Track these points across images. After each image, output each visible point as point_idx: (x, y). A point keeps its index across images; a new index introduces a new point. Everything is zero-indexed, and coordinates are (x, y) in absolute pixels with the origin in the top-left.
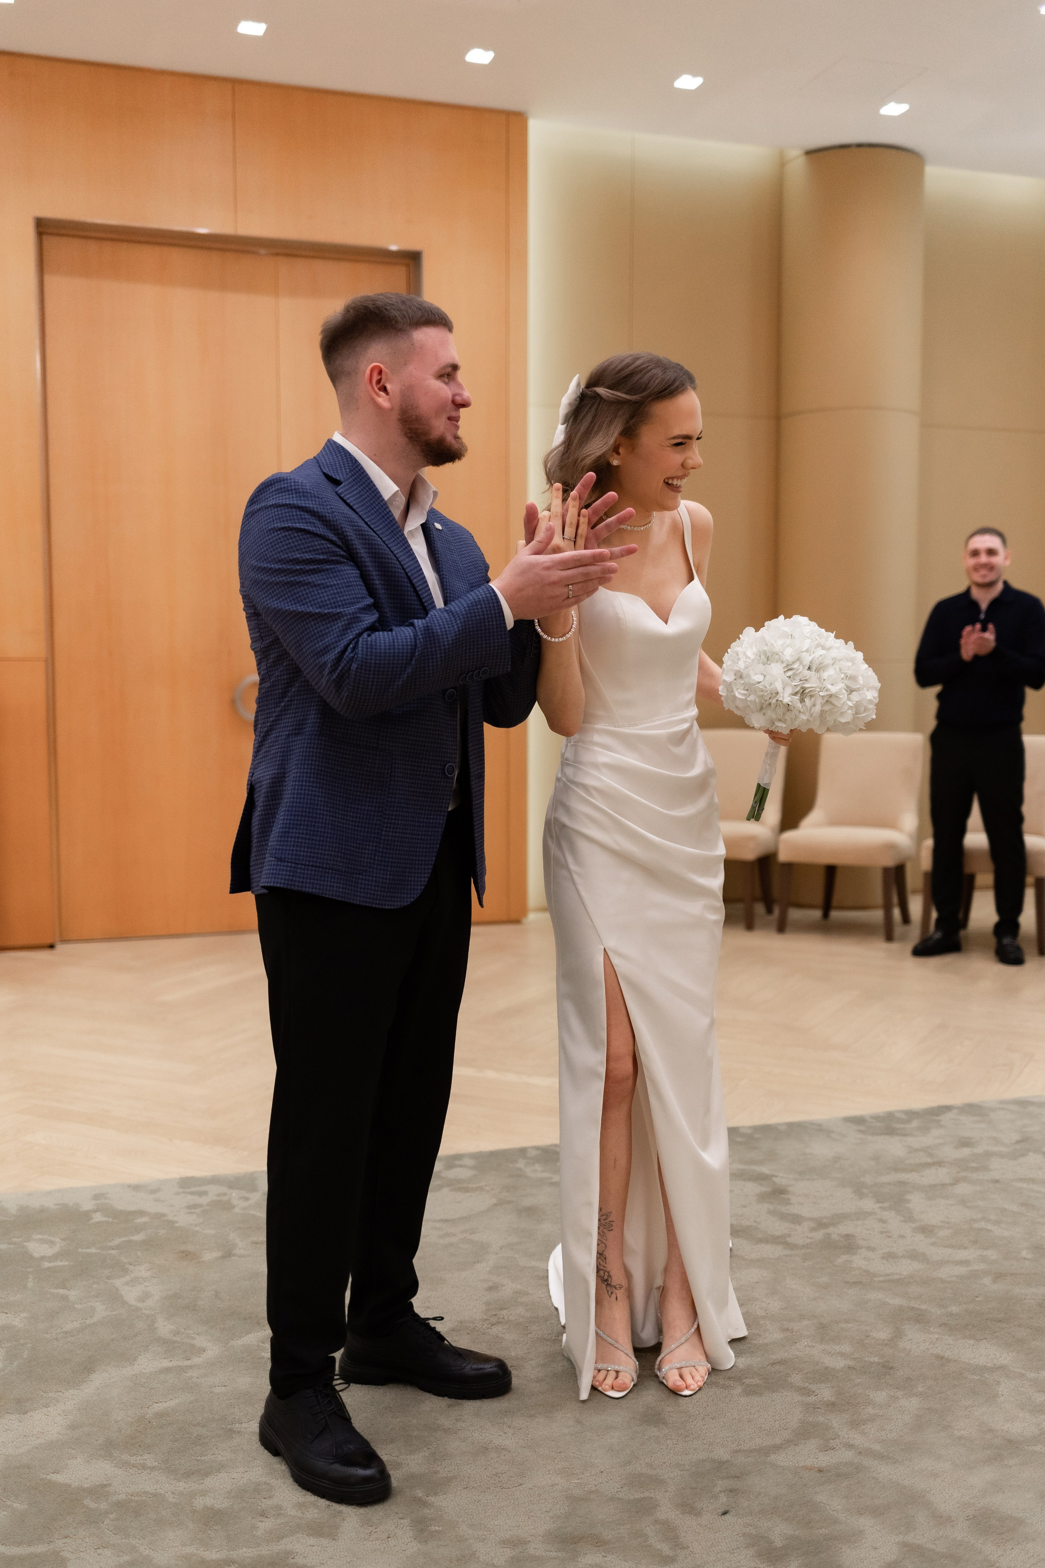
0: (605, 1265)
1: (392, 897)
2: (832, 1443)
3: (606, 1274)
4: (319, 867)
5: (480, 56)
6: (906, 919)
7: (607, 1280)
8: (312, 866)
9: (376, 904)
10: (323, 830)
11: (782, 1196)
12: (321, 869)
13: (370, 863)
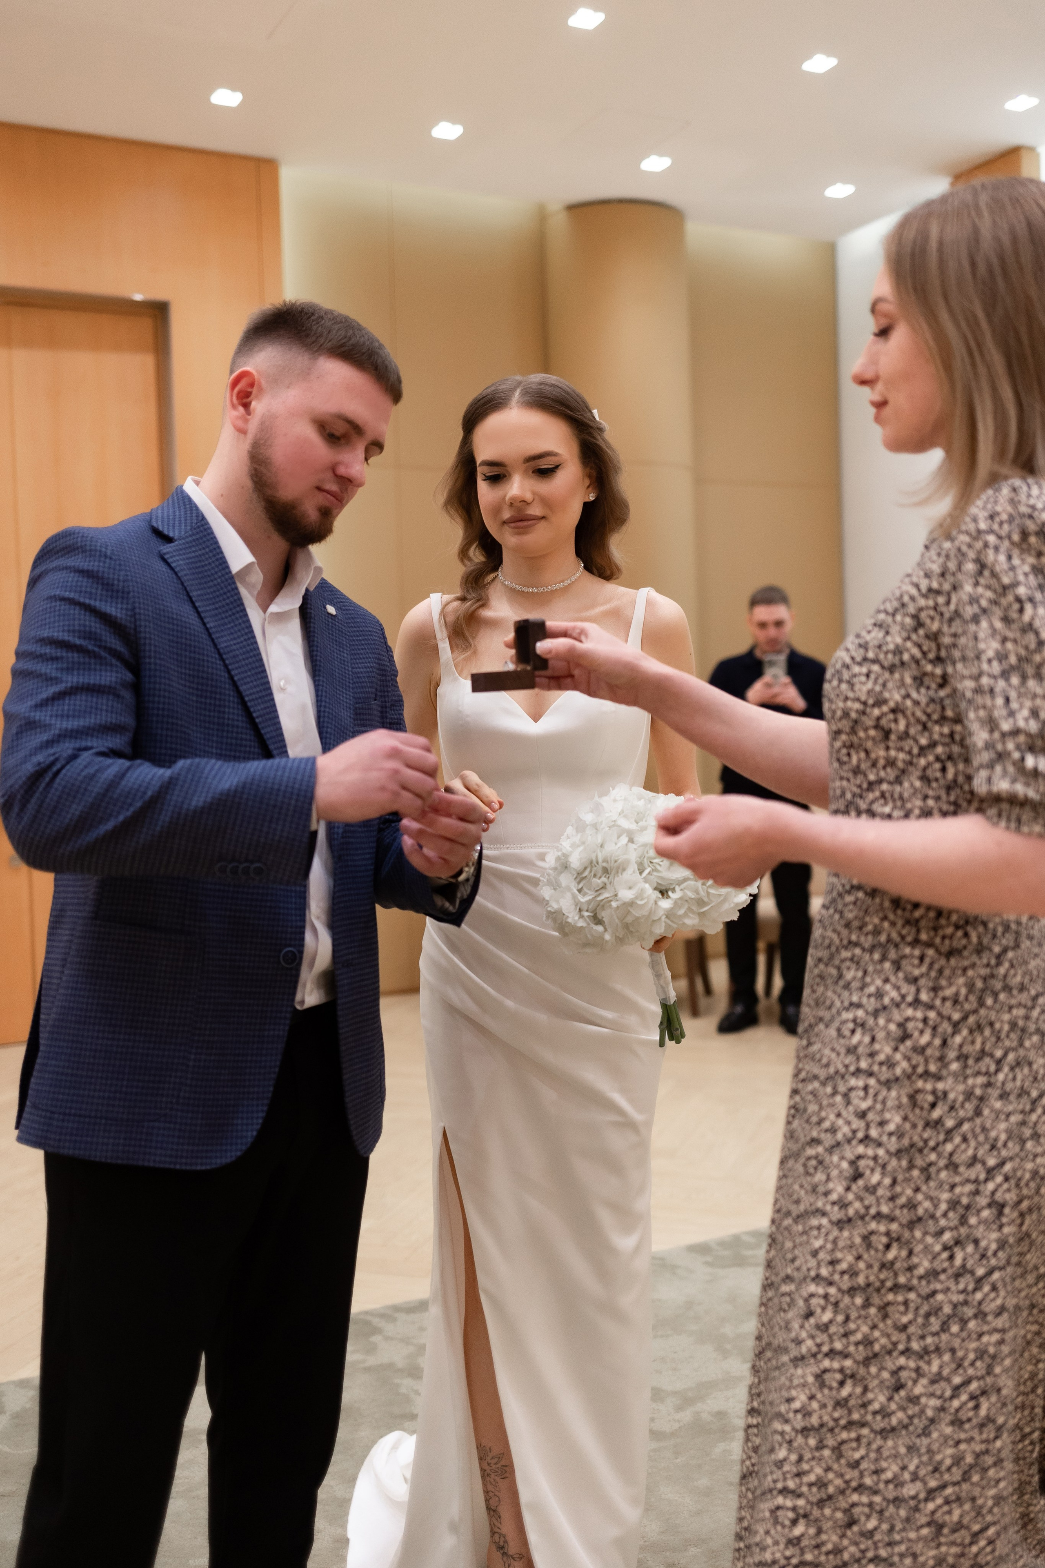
0: (499, 1526)
1: (207, 1151)
3: (502, 1538)
4: (85, 1116)
6: (708, 990)
7: (502, 1548)
8: (75, 1115)
9: (181, 1164)
10: (92, 1060)
12: (87, 1120)
13: (171, 1102)
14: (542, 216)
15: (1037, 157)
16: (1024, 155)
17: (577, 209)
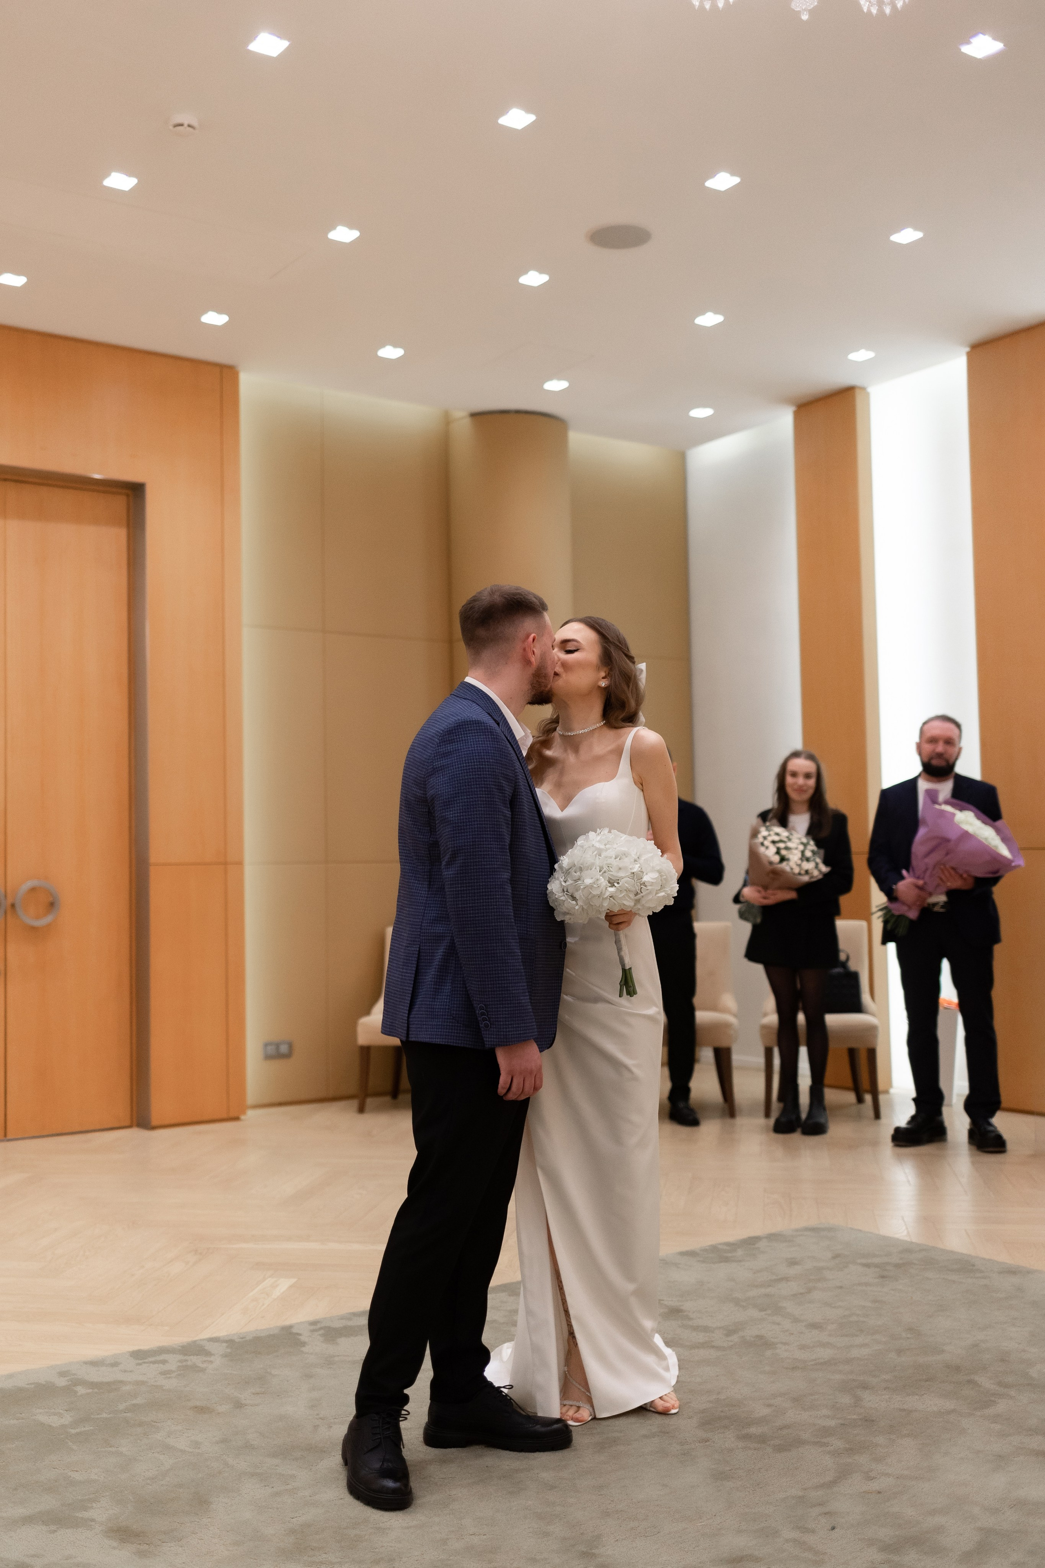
2: (872, 1474)
5: (214, 319)
11: (680, 1314)
14: (447, 420)
15: (867, 395)
16: (857, 391)
17: (476, 416)
